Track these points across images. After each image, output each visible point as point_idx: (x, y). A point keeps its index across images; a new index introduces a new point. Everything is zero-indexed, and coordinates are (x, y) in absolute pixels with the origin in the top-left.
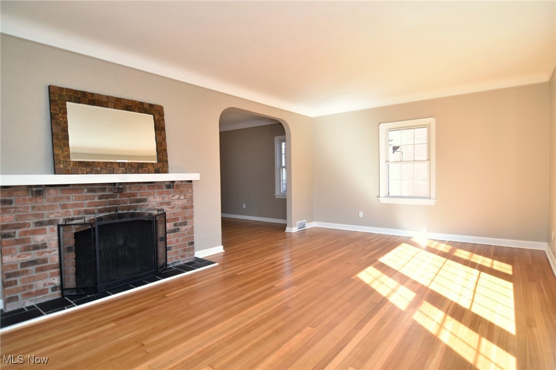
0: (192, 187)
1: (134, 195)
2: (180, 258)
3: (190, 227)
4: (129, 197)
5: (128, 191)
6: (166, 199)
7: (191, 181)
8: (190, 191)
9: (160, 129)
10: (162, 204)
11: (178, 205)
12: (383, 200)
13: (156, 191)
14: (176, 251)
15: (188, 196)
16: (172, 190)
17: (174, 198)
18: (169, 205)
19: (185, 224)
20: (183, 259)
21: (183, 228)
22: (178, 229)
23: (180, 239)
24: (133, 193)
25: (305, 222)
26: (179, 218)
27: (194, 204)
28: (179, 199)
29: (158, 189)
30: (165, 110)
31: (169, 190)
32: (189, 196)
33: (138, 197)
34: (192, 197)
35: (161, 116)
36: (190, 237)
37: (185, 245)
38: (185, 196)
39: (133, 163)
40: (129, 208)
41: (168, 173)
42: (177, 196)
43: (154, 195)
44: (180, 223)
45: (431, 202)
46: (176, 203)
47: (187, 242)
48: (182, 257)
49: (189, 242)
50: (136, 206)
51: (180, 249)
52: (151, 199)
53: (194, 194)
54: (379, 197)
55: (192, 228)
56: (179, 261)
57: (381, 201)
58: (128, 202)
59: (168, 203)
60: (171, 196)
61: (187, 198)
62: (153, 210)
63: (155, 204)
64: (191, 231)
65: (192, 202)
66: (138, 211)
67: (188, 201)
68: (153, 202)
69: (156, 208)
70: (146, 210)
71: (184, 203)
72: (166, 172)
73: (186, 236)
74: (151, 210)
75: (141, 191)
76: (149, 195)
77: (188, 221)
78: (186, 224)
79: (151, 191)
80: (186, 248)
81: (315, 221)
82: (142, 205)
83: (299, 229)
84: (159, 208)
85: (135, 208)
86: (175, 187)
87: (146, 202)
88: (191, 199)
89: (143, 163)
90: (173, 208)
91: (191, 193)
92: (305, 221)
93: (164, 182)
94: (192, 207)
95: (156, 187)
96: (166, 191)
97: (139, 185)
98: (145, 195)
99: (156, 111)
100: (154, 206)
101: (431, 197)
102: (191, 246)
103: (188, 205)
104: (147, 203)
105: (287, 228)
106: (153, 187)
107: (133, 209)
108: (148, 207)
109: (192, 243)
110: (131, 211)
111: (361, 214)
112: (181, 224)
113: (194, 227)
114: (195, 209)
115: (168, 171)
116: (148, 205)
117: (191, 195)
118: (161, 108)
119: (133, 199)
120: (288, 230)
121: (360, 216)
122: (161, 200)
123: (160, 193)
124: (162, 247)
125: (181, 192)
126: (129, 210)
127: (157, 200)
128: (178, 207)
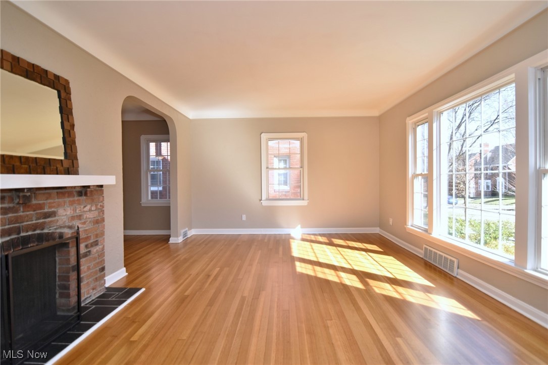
0: (103, 193)
1: (41, 207)
2: (92, 291)
3: (101, 247)
4: (34, 211)
5: (34, 202)
6: (77, 212)
7: (102, 186)
8: (101, 199)
9: (66, 111)
10: (73, 218)
11: (89, 218)
12: (264, 203)
13: (67, 200)
14: (87, 283)
15: (99, 207)
16: (84, 198)
17: (86, 209)
18: (80, 219)
19: (96, 243)
20: (95, 292)
21: (94, 250)
22: (89, 252)
23: (92, 264)
24: (40, 204)
25: (186, 231)
26: (90, 236)
27: (105, 216)
28: (90, 210)
29: (69, 197)
30: (71, 85)
31: (80, 198)
32: (101, 206)
33: (46, 210)
34: (103, 207)
35: (67, 93)
36: (101, 261)
37: (96, 273)
38: (96, 206)
39: (39, 158)
40: (35, 227)
41: (78, 174)
42: (88, 207)
43: (65, 205)
44: (92, 243)
45: (304, 203)
46: (88, 216)
47: (98, 269)
48: (93, 289)
49: (100, 267)
50: (44, 223)
51: (91, 279)
52: (61, 211)
53: (106, 201)
54: (261, 200)
55: (103, 249)
56: (90, 296)
57: (263, 204)
58: (34, 218)
59: (79, 217)
60: (82, 207)
61: (99, 209)
62: (64, 227)
63: (64, 219)
64: (102, 254)
65: (103, 214)
66: (46, 231)
67: (99, 213)
68: (63, 216)
69: (67, 224)
70: (56, 229)
71: (95, 216)
72: (76, 173)
73: (97, 261)
74: (61, 227)
75: (49, 201)
76: (59, 206)
77: (100, 239)
78: (97, 245)
79: (60, 200)
80: (97, 276)
81: (193, 228)
82: (51, 221)
83: (183, 238)
84: (71, 224)
85: (42, 226)
86: (88, 195)
87: (55, 216)
88: (101, 211)
89: (49, 159)
90: (84, 223)
91: (102, 202)
92: (187, 229)
93: (75, 187)
94: (103, 220)
95: (67, 195)
96: (77, 200)
97: (47, 191)
98: (53, 207)
99: (60, 86)
100: (65, 222)
101: (305, 199)
102: (103, 273)
103: (99, 218)
104: (57, 218)
105: (171, 239)
106: (63, 194)
107: (39, 229)
108: (58, 224)
109: (103, 269)
110: (38, 232)
111: (244, 218)
112: (92, 246)
113: (105, 248)
114: (106, 223)
115: (78, 171)
116: (58, 221)
117: (102, 204)
118: (67, 82)
119: (41, 213)
120: (172, 240)
121: (243, 219)
122: (72, 212)
123: (72, 203)
124: (74, 279)
125: (93, 200)
126: (35, 230)
127: (68, 213)
128: (90, 222)
